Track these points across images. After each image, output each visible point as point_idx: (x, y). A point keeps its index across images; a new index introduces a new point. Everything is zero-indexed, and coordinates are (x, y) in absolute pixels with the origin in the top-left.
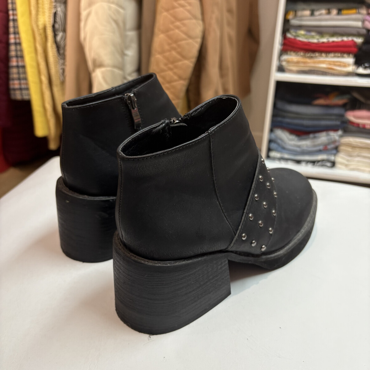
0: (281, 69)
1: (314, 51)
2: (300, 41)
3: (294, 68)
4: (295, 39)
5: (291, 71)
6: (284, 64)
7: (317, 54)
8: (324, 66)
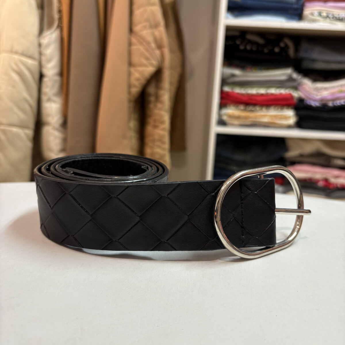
0: (221, 123)
1: (255, 105)
2: (238, 94)
3: (236, 122)
4: (233, 92)
5: (233, 125)
6: (225, 118)
7: (258, 108)
8: (266, 120)
